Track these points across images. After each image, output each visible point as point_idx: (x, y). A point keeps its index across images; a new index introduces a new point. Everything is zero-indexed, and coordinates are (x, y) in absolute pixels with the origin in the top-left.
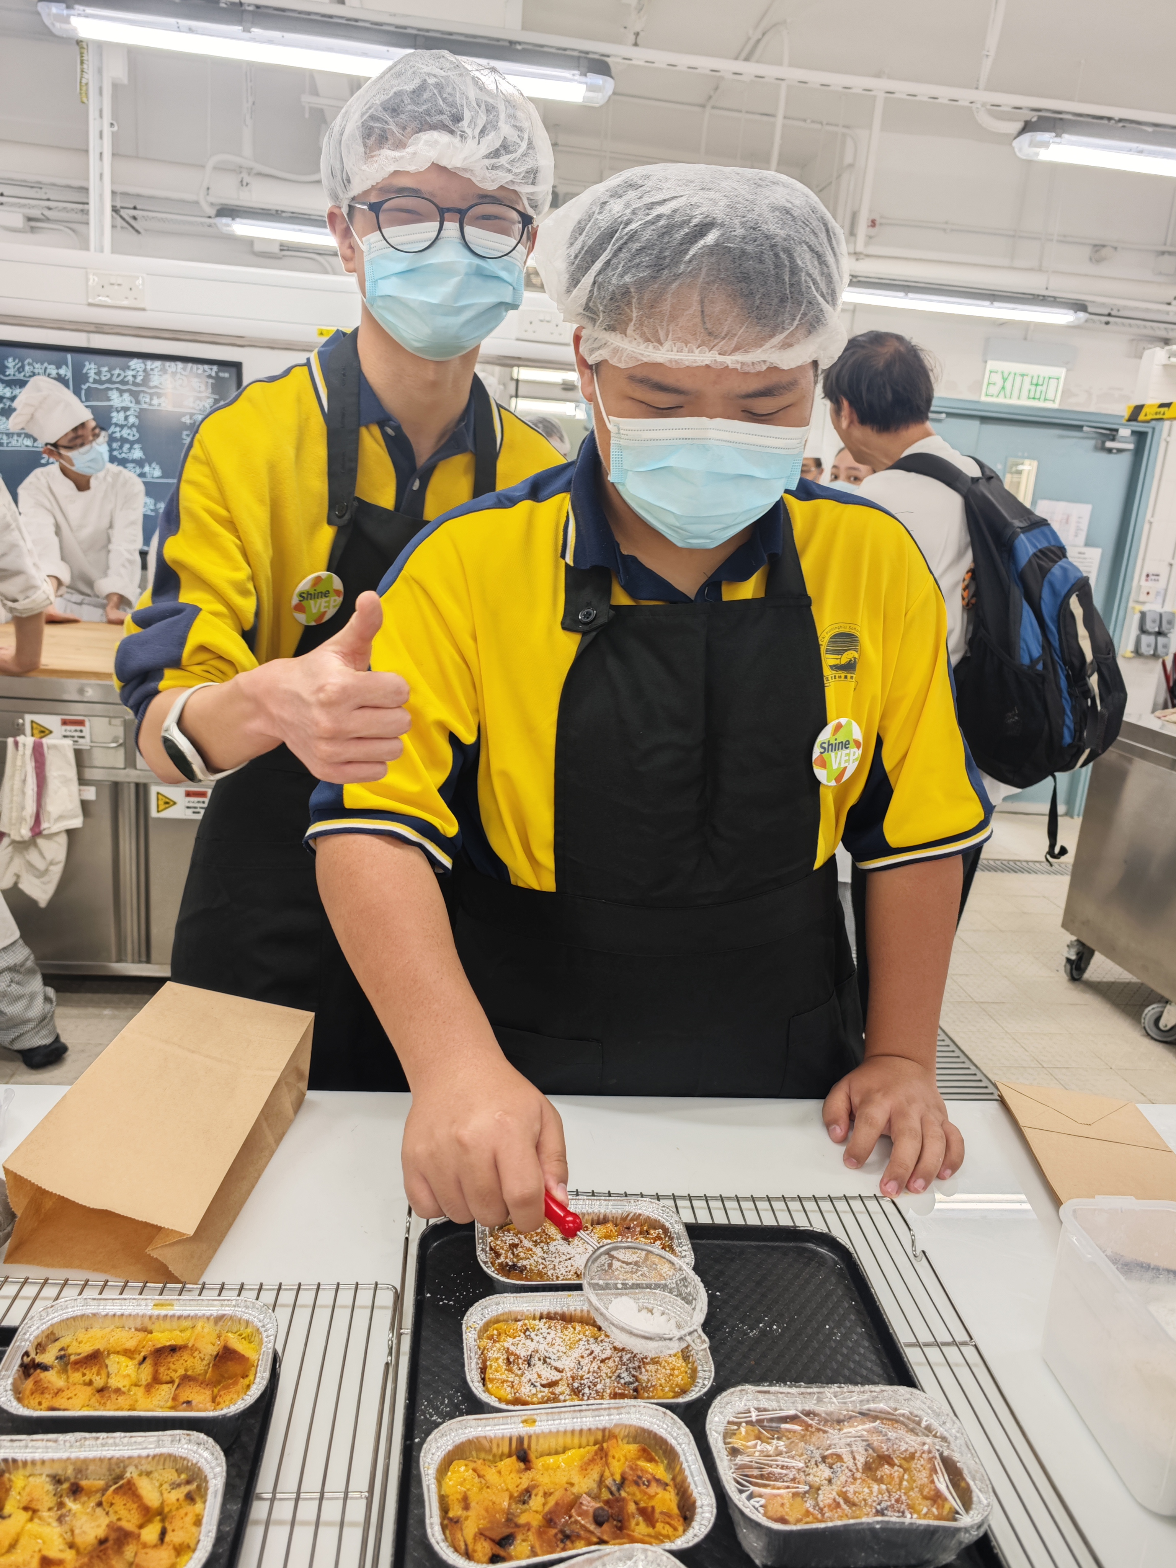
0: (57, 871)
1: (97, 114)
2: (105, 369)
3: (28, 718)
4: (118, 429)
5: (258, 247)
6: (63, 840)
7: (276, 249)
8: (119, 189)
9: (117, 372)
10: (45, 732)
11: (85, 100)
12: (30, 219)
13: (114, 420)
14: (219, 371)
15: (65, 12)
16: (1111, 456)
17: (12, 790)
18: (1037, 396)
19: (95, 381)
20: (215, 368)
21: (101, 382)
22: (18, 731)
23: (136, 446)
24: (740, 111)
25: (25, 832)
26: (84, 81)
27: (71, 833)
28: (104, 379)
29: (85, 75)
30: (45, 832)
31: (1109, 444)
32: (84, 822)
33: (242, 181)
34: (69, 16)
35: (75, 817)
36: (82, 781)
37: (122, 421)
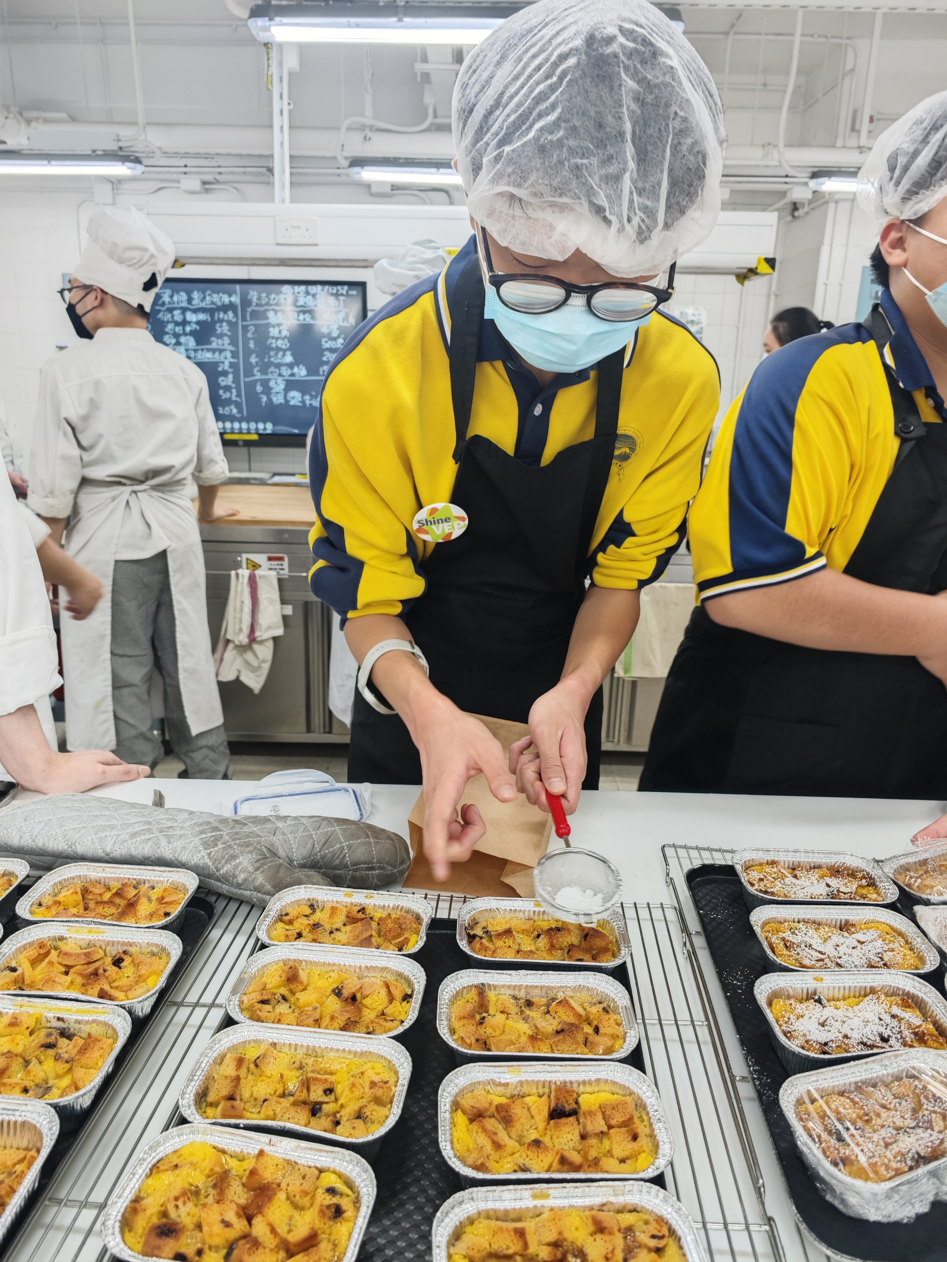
0: (266, 667)
1: (279, 96)
2: (264, 295)
3: (245, 556)
4: (274, 341)
5: (374, 189)
6: (270, 644)
7: (388, 189)
8: (296, 153)
9: (273, 296)
10: (256, 566)
11: (270, 87)
12: (204, 183)
13: (271, 334)
14: (349, 289)
15: (268, 23)
17: (235, 609)
19: (257, 305)
20: (346, 288)
21: (261, 305)
22: (237, 565)
23: (288, 353)
24: (760, 34)
25: (243, 639)
26: (270, 73)
27: (275, 639)
28: (263, 302)
29: (271, 69)
30: (258, 639)
32: (285, 631)
33: (365, 137)
34: (270, 26)
35: (278, 628)
36: (283, 602)
37: (277, 335)
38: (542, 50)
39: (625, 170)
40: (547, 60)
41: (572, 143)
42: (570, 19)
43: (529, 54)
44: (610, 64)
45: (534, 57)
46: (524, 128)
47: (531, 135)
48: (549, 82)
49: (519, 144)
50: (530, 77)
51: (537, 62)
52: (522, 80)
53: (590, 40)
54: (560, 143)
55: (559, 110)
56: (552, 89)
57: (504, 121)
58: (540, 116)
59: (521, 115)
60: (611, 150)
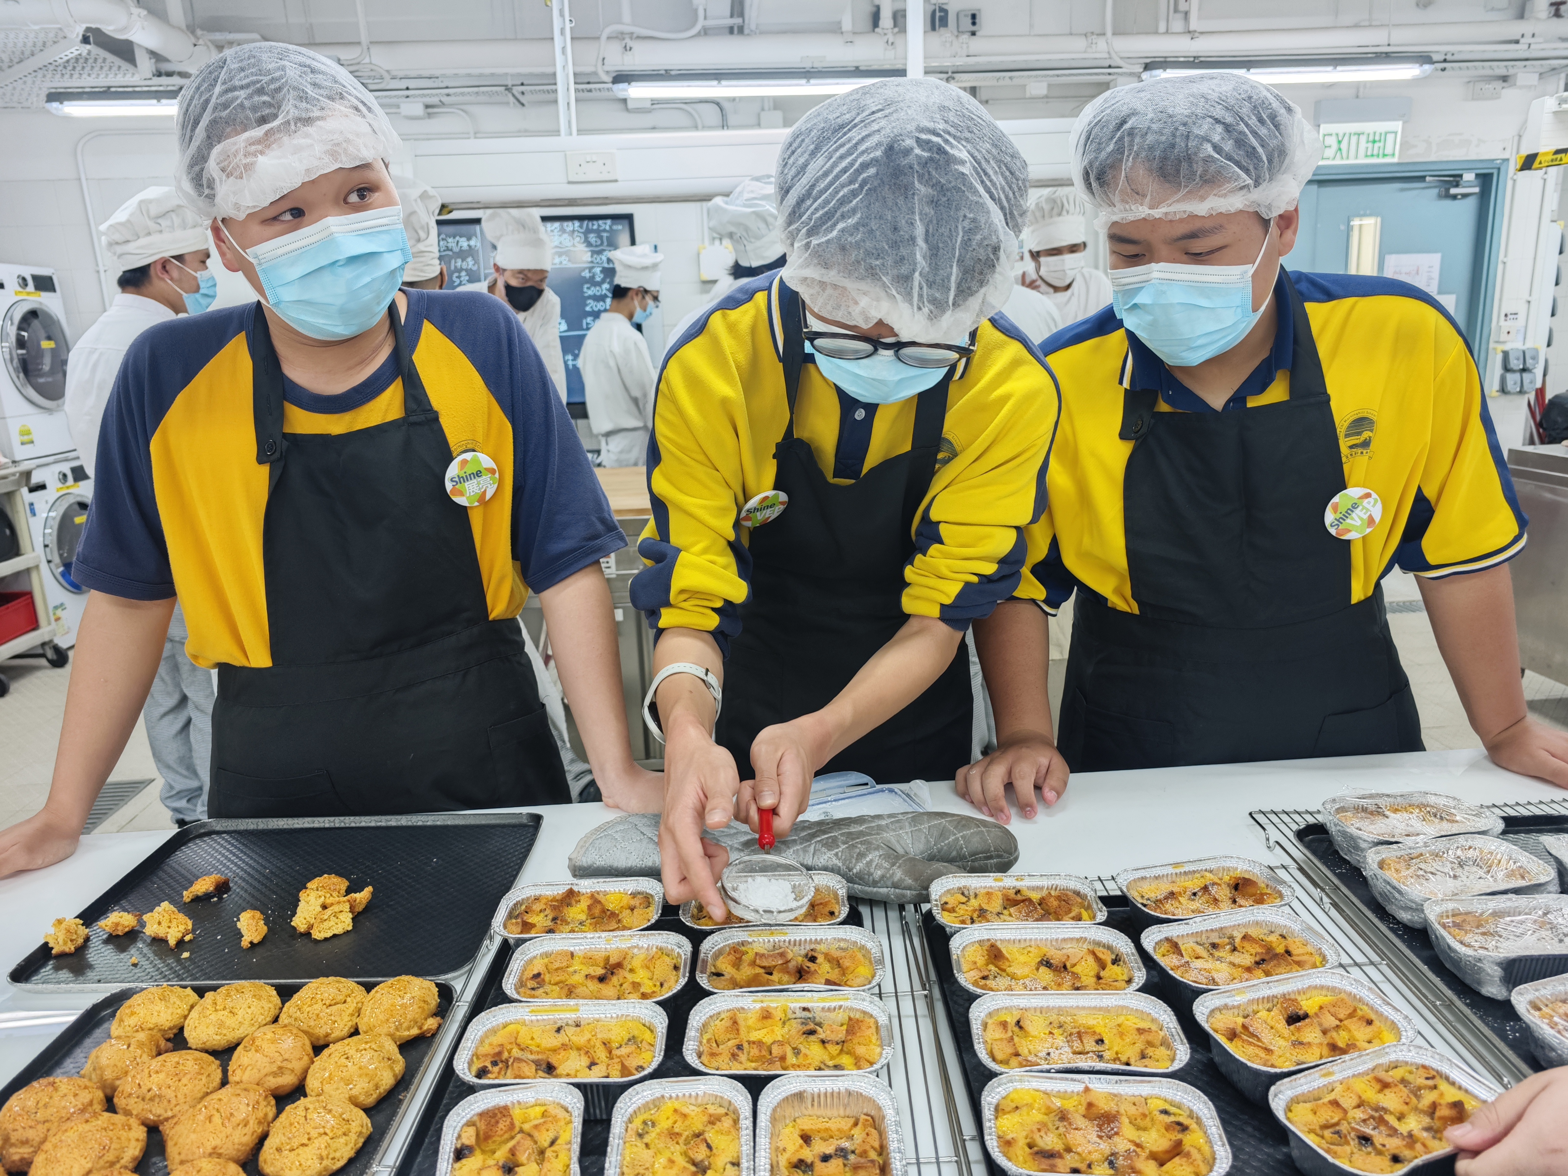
1: (558, 13)
5: (633, 106)
7: (648, 105)
14: (613, 224)
16: (1457, 202)
18: (1375, 152)
20: (609, 222)
31: (1453, 191)
33: (626, 47)
38: (849, 153)
39: (914, 271)
40: (852, 164)
41: (868, 244)
42: (875, 127)
43: (838, 154)
44: (905, 174)
45: (842, 157)
46: (829, 224)
47: (835, 233)
48: (852, 187)
49: (824, 239)
50: (837, 177)
51: (844, 164)
52: (830, 178)
53: (890, 150)
54: (858, 245)
55: (859, 215)
56: (854, 194)
57: (813, 214)
58: (843, 217)
59: (827, 213)
60: (904, 252)
